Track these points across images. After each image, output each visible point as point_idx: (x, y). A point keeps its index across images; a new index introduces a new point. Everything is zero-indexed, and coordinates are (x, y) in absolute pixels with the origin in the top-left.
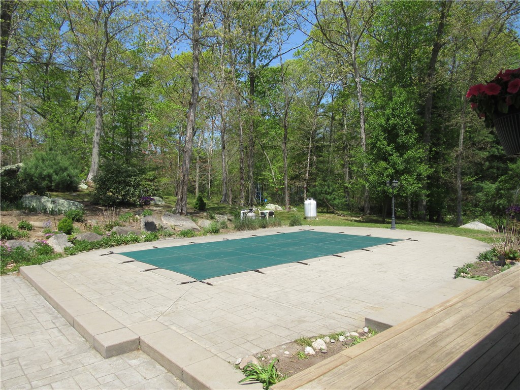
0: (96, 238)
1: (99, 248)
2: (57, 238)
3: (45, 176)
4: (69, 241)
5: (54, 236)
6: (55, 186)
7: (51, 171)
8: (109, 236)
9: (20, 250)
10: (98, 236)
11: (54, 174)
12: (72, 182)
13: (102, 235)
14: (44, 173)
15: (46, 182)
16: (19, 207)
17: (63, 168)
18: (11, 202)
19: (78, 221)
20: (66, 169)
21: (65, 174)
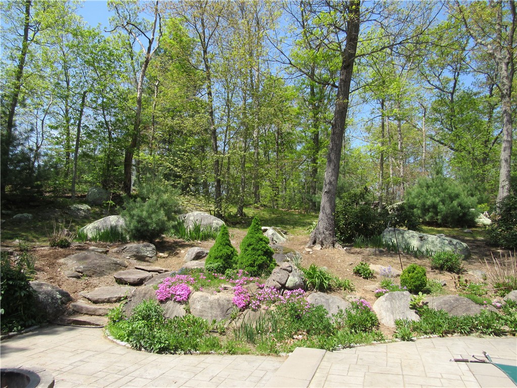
0: (468, 309)
1: (469, 333)
2: (391, 299)
3: (429, 207)
4: (414, 307)
5: (387, 294)
6: (442, 219)
7: (437, 200)
8: (499, 308)
10: (473, 305)
11: (441, 203)
12: (465, 214)
13: (482, 304)
14: (428, 203)
15: (430, 214)
16: (377, 243)
17: (453, 195)
18: (366, 236)
19: (451, 270)
20: (457, 196)
21: (455, 203)
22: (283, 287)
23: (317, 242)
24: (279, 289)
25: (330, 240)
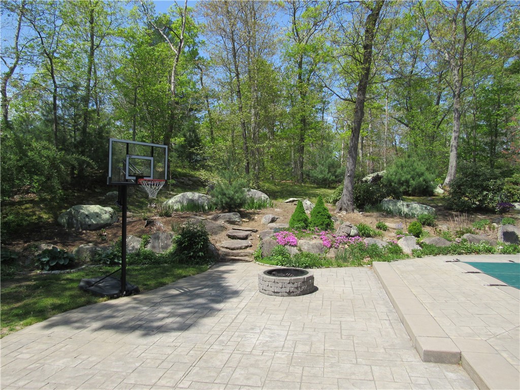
0: (444, 244)
1: (446, 254)
2: (407, 240)
3: (403, 181)
4: (418, 243)
5: (403, 238)
6: (412, 191)
7: (409, 176)
8: (459, 243)
9: (375, 246)
10: (447, 241)
11: (411, 179)
12: (427, 187)
13: (451, 241)
14: (403, 179)
15: (404, 187)
16: (379, 210)
17: (420, 173)
18: (373, 205)
19: (429, 225)
20: (422, 174)
21: (421, 179)
22: (349, 235)
23: (343, 209)
24: (347, 237)
25: (351, 207)
